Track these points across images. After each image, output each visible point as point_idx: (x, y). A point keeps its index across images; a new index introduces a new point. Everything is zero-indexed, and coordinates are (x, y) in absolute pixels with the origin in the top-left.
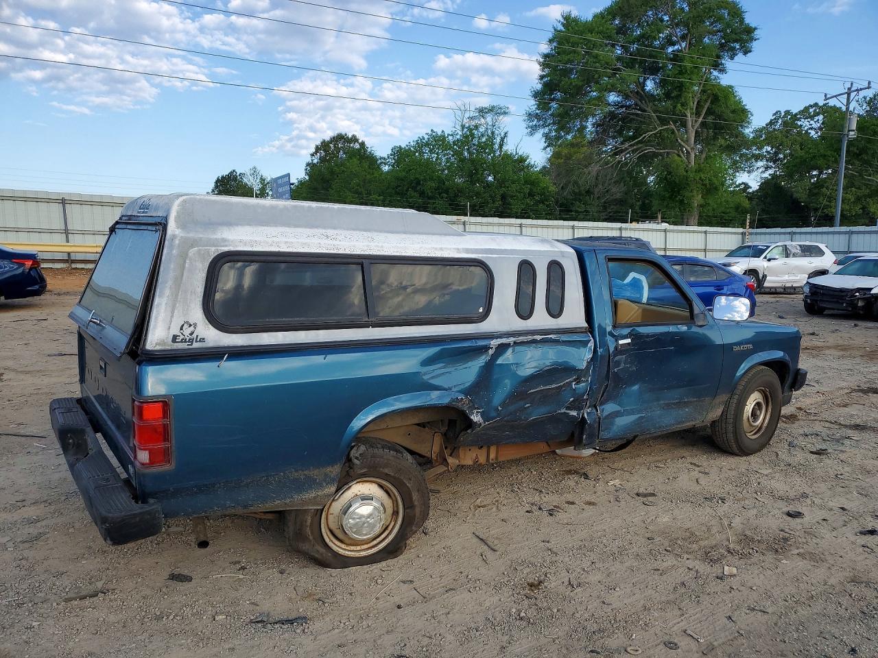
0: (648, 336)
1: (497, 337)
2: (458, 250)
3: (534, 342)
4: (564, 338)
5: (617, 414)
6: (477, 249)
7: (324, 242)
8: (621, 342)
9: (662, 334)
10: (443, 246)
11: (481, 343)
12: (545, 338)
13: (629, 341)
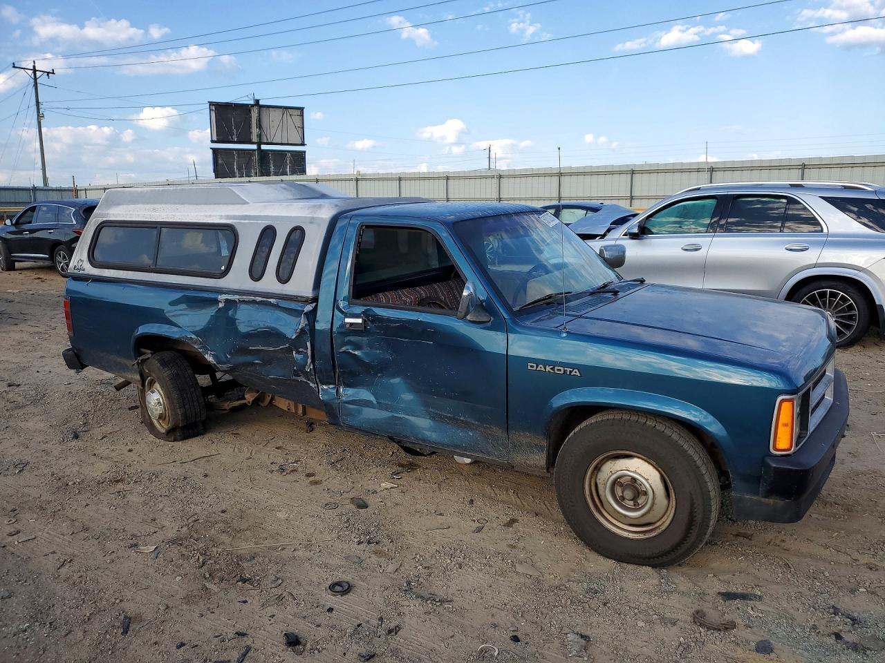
0: (389, 320)
1: (225, 293)
2: (221, 217)
3: (254, 302)
4: (283, 304)
5: (367, 404)
6: (234, 216)
7: (148, 213)
8: (347, 320)
9: (410, 322)
10: (212, 214)
11: (212, 296)
12: (265, 301)
13: (360, 321)
